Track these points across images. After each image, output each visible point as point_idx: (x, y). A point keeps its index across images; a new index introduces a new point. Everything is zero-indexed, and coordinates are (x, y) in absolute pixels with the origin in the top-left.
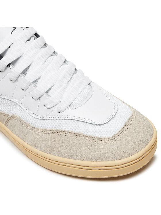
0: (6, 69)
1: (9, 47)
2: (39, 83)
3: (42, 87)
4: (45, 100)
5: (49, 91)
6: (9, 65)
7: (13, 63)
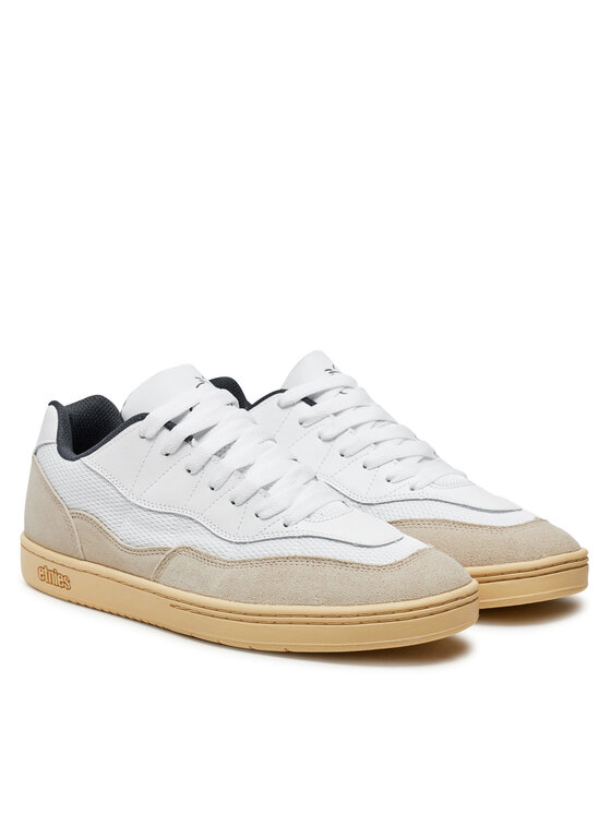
0: (181, 446)
1: (191, 409)
2: (249, 474)
3: (255, 478)
4: (258, 503)
5: (271, 485)
6: (189, 439)
7: (200, 435)
